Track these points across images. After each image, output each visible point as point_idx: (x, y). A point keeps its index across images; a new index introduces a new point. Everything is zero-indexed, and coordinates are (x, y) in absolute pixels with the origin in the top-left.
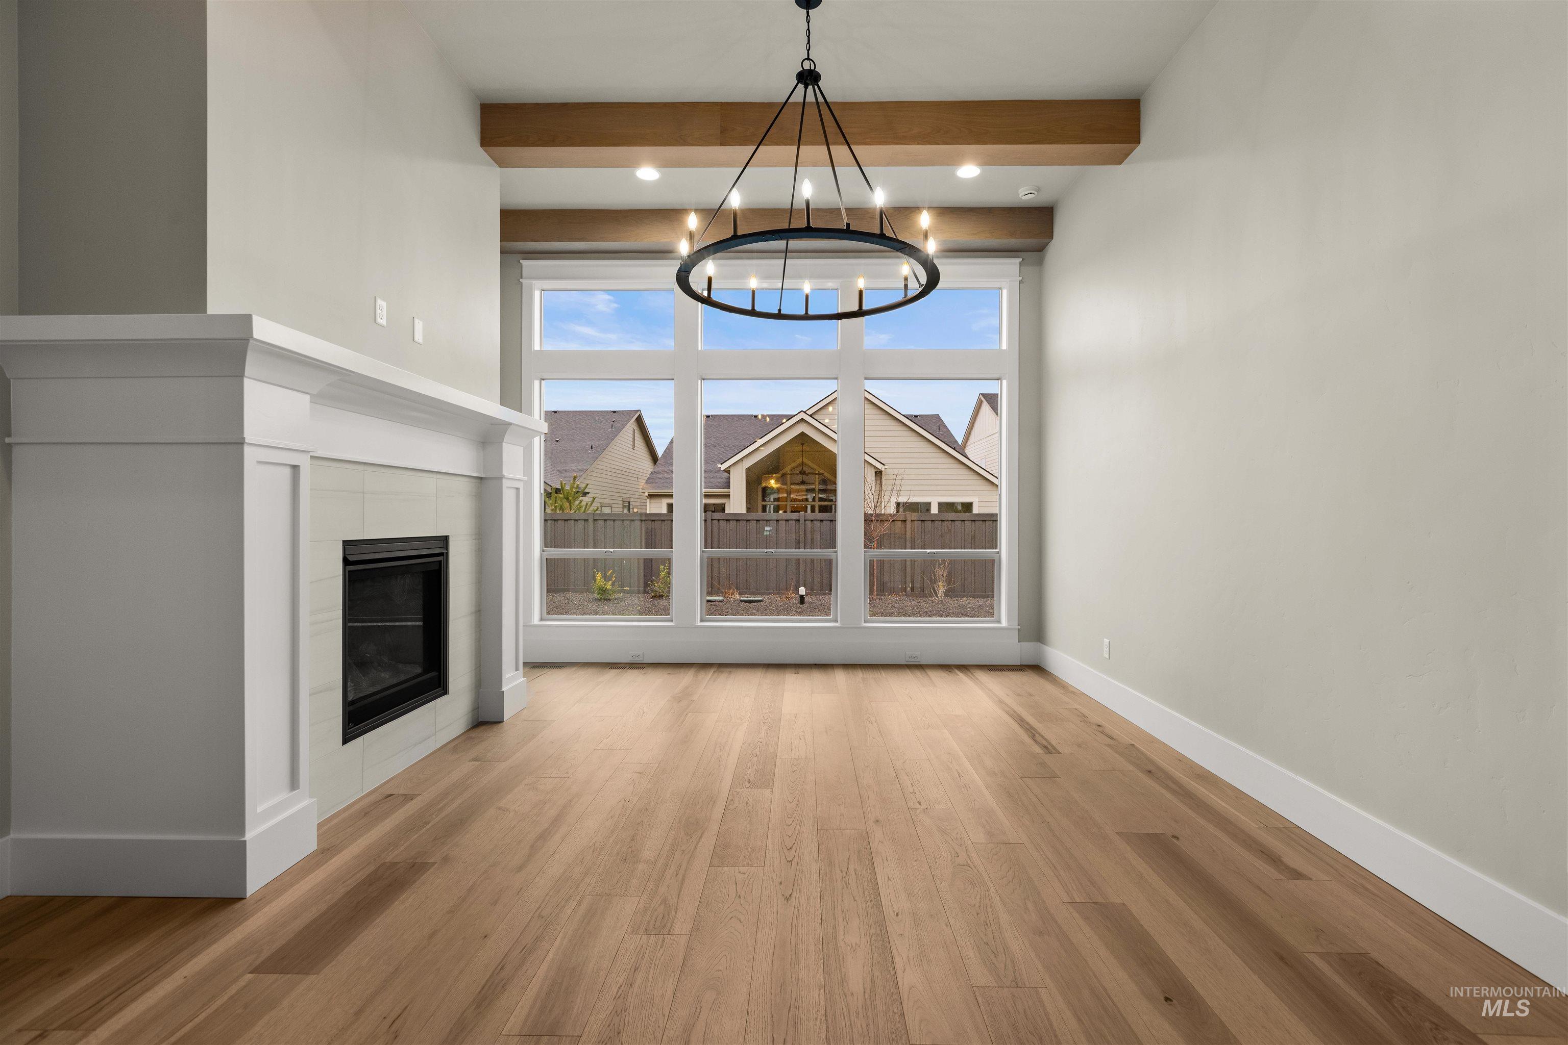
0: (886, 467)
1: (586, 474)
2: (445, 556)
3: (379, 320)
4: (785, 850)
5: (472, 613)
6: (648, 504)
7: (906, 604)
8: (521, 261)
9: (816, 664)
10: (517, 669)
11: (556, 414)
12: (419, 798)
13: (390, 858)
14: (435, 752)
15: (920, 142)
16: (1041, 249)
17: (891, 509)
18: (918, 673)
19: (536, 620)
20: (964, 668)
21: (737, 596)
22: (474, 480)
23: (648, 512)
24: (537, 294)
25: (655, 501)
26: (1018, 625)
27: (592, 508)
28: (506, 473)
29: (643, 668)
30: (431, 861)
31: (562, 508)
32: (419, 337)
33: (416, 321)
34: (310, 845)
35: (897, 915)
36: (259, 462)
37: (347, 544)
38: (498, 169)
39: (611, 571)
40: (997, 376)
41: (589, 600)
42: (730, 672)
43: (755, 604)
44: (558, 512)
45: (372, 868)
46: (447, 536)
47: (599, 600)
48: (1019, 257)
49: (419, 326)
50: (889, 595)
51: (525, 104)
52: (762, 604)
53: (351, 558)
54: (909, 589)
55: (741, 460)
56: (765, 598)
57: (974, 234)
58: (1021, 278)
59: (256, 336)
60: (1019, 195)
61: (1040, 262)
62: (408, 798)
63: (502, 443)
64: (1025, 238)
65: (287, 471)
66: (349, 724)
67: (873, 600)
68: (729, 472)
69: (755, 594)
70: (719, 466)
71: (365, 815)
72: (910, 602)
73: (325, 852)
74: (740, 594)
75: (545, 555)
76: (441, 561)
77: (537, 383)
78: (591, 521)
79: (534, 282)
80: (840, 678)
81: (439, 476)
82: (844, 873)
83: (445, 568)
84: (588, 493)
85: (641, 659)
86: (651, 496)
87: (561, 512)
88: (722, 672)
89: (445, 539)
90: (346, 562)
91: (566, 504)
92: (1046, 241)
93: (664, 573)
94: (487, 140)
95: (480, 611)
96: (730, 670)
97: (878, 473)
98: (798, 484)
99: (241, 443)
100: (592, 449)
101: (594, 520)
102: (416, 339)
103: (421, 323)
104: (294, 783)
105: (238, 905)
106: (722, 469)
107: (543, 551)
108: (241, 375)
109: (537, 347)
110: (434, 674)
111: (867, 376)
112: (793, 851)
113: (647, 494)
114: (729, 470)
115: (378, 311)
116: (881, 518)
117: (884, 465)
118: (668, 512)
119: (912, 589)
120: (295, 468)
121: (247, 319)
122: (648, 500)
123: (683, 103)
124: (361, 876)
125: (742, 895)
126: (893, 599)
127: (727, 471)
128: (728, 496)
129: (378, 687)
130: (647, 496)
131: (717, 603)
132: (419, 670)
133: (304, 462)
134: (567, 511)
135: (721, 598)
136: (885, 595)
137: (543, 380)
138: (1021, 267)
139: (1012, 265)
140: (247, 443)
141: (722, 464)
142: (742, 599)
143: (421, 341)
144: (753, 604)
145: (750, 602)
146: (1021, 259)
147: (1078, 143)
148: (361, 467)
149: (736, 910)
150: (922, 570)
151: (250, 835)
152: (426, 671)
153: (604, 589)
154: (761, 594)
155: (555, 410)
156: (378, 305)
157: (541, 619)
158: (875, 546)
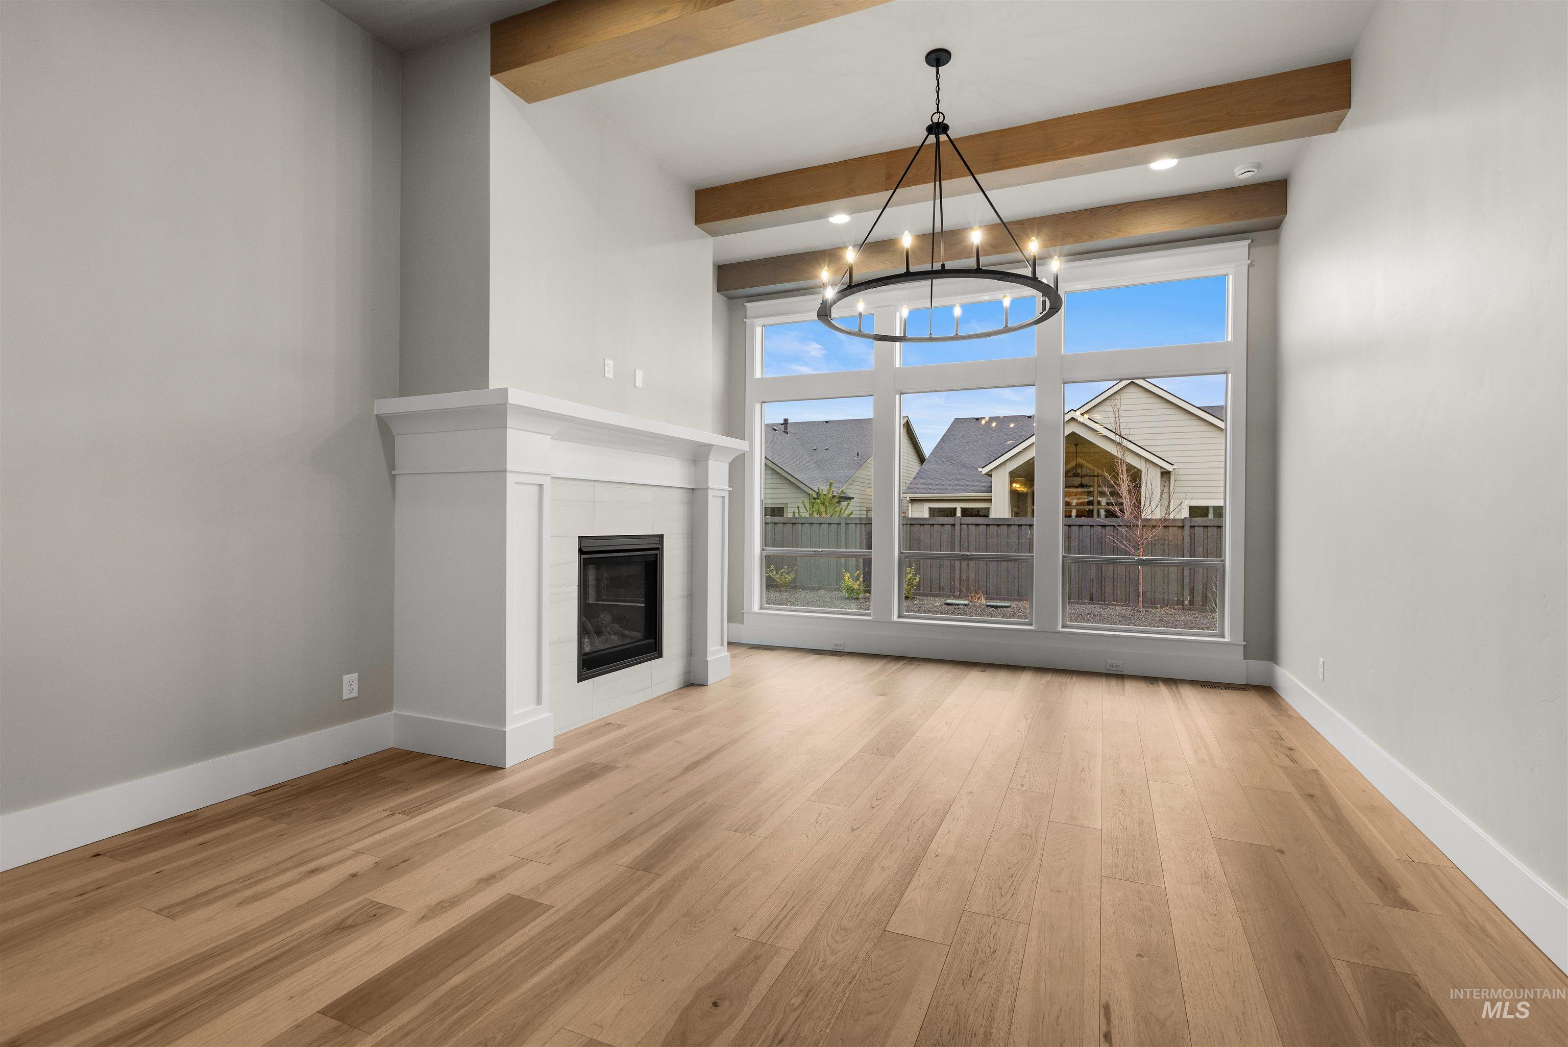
0: (1174, 467)
1: (851, 480)
2: (660, 550)
3: (607, 375)
4: (875, 798)
5: (684, 596)
6: (910, 507)
7: (1178, 618)
8: (745, 304)
9: (1008, 665)
10: (722, 645)
11: (827, 424)
12: (627, 728)
13: (595, 760)
14: (650, 700)
15: (1081, 153)
16: (1277, 226)
17: (1185, 514)
18: (1113, 682)
19: (756, 608)
20: (1172, 682)
21: (984, 601)
22: (686, 491)
23: (910, 517)
24: (758, 330)
25: (917, 506)
26: (1244, 641)
27: (847, 512)
28: (710, 485)
29: (841, 656)
30: (618, 766)
31: (819, 512)
32: (639, 383)
33: (637, 371)
34: (550, 746)
35: (937, 856)
36: (516, 483)
37: (581, 539)
38: (712, 238)
39: (858, 572)
40: (1223, 370)
41: (839, 599)
42: (919, 665)
43: (1002, 609)
44: (815, 515)
45: (580, 764)
46: (662, 535)
47: (847, 598)
48: (1247, 239)
49: (639, 375)
50: (1161, 608)
51: (727, 185)
52: (1009, 610)
53: (584, 550)
54: (1186, 602)
55: (1004, 463)
56: (1014, 604)
57: (1186, 223)
58: (1249, 262)
59: (509, 402)
60: (1235, 174)
61: (1276, 241)
62: (620, 727)
63: (708, 460)
64: (1250, 219)
65: (536, 489)
66: (583, 669)
67: (1137, 611)
68: (991, 476)
69: (1005, 600)
70: (980, 470)
71: (589, 733)
72: (1184, 616)
73: (557, 751)
74: (986, 599)
75: (765, 553)
76: (657, 554)
77: (758, 407)
78: (843, 524)
79: (755, 320)
80: (1025, 680)
81: (655, 488)
82: (913, 823)
83: (660, 559)
84: (853, 498)
85: (842, 648)
86: (913, 501)
87: (818, 516)
88: (911, 664)
89: (661, 536)
90: (581, 552)
91: (823, 509)
92: (1278, 217)
93: (911, 575)
94: (701, 217)
95: (691, 595)
96: (918, 663)
97: (1166, 474)
98: (1077, 487)
99: (505, 471)
100: (858, 456)
101: (846, 524)
102: (637, 385)
103: (641, 372)
104: (539, 701)
105: (500, 772)
106: (983, 473)
107: (763, 550)
108: (505, 427)
109: (758, 375)
110: (652, 641)
111: (1066, 380)
112: (879, 802)
113: (908, 499)
114: (991, 473)
115: (607, 368)
116: (1150, 524)
117: (1172, 465)
118: (930, 517)
119: (1192, 602)
120: (541, 486)
121: (505, 390)
122: (910, 505)
123: (853, 159)
124: (574, 767)
125: (819, 822)
126: (1163, 612)
127: (989, 474)
128: (990, 500)
129: (608, 646)
130: (908, 501)
131: (961, 607)
132: (639, 635)
133: (546, 482)
134: (824, 515)
135: (966, 602)
136: (1156, 608)
137: (764, 402)
138: (1251, 250)
139: (1240, 248)
140: (511, 472)
141: (983, 468)
142: (989, 604)
143: (641, 386)
144: (999, 609)
145: (996, 607)
146: (1250, 241)
147: (1268, 122)
148: (592, 484)
149: (809, 830)
150: (1205, 582)
151: (509, 728)
152: (646, 638)
153: (852, 589)
154: (1012, 600)
155: (827, 420)
156: (606, 363)
157: (761, 608)
158: (1141, 553)
